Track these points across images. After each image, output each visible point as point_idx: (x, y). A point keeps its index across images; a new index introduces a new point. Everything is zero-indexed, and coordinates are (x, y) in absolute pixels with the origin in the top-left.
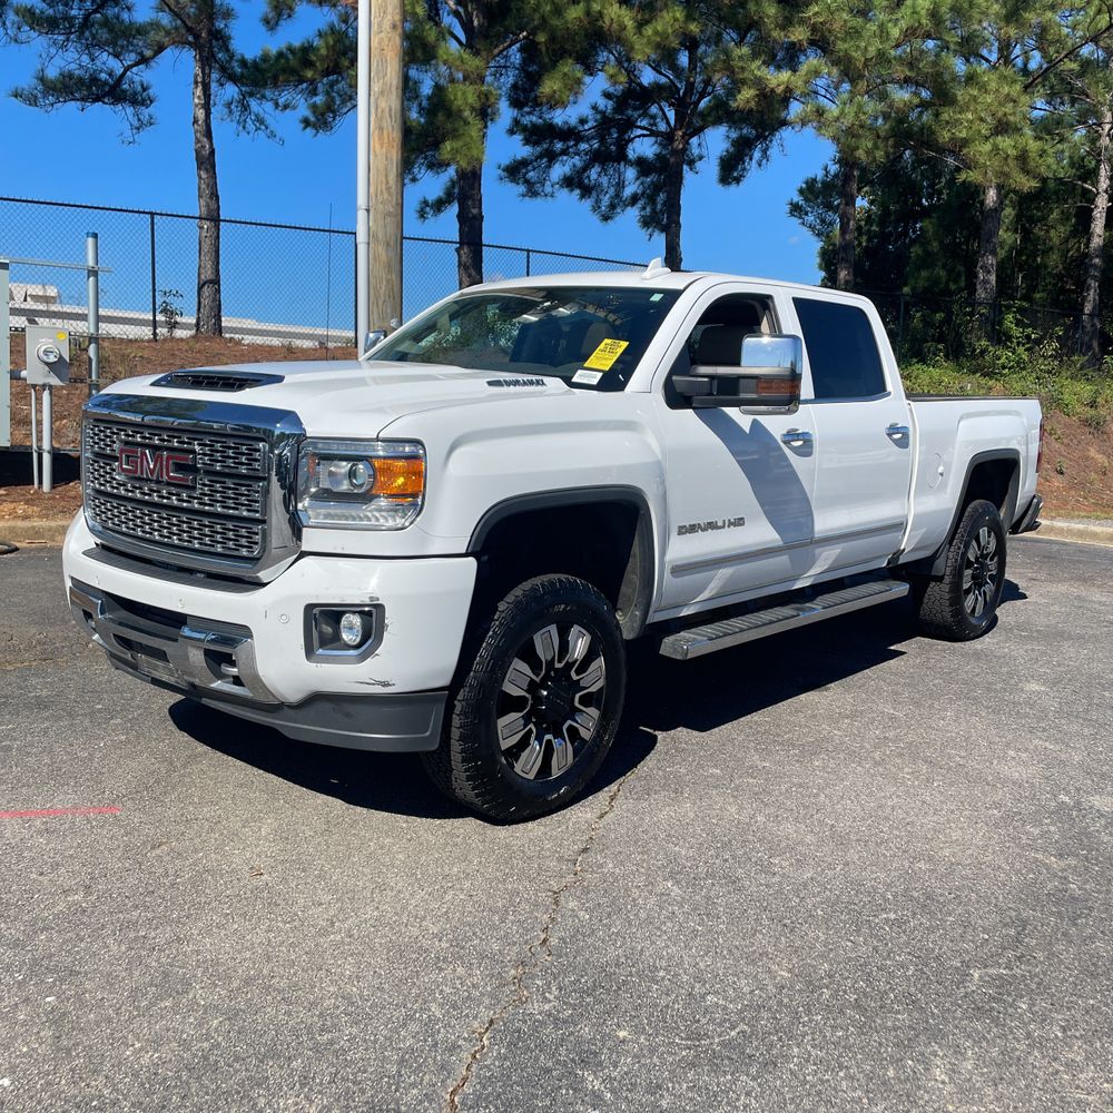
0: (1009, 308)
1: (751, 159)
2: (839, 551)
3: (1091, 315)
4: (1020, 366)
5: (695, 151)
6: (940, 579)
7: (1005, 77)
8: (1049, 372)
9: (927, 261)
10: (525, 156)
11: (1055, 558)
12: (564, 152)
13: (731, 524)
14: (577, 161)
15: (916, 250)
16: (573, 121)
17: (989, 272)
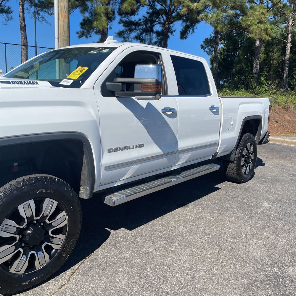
0: (262, 75)
1: (189, 32)
2: (190, 155)
3: (286, 77)
4: (266, 91)
5: (173, 29)
6: (233, 162)
7: (262, 7)
8: (274, 93)
9: (239, 62)
10: (123, 30)
11: (275, 150)
12: (135, 29)
13: (137, 147)
14: (139, 32)
15: (236, 59)
16: (137, 20)
17: (257, 65)
